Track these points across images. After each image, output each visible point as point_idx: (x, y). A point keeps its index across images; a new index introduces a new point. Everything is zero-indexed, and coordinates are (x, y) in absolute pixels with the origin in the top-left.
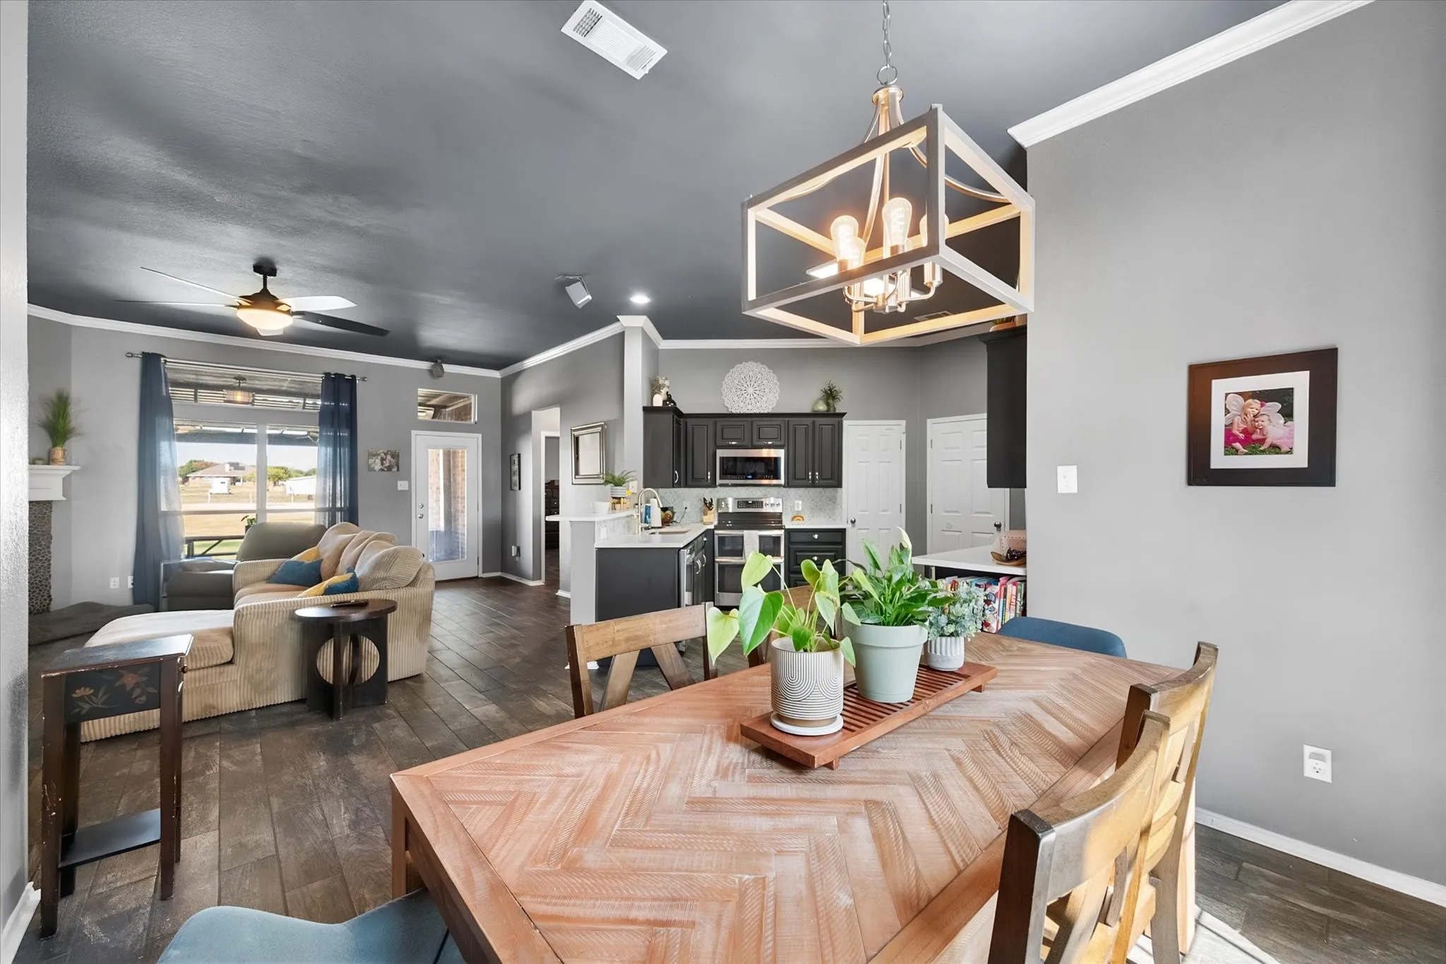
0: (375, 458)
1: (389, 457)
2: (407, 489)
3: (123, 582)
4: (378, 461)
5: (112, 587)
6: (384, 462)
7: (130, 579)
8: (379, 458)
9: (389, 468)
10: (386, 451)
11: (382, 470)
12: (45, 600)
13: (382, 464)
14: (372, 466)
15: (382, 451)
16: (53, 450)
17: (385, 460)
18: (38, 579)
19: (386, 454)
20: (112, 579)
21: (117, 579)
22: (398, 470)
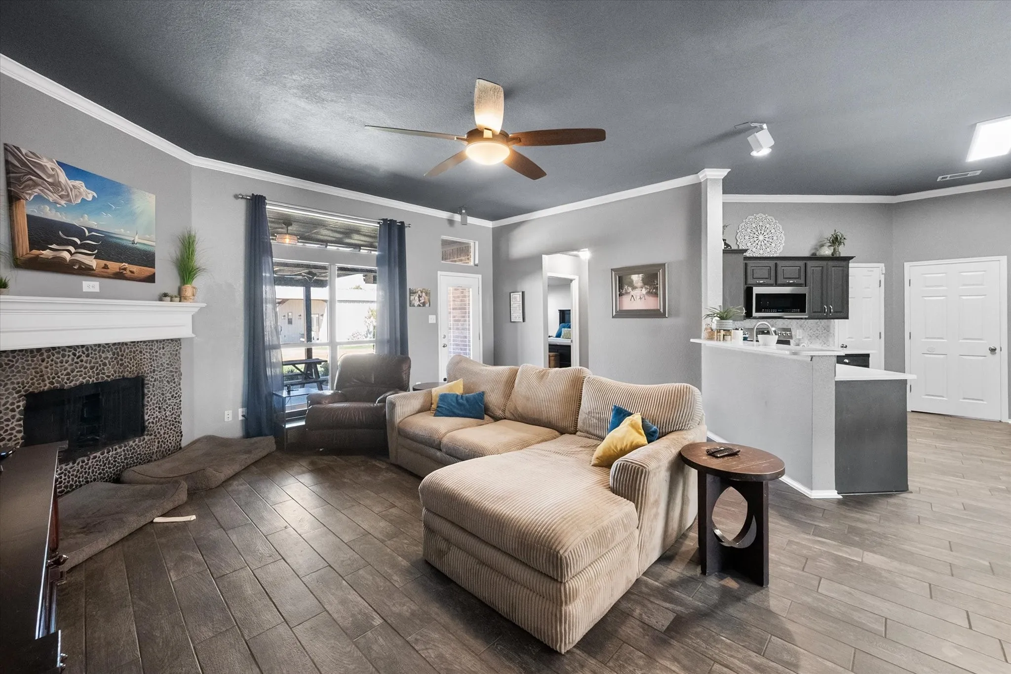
0: (414, 295)
1: (424, 294)
2: (435, 322)
3: (235, 415)
4: (417, 298)
5: (226, 420)
6: (421, 299)
7: (241, 411)
8: (417, 295)
9: (424, 304)
10: (421, 289)
11: (419, 306)
12: (178, 436)
13: (419, 300)
14: (413, 302)
15: (419, 289)
16: (183, 287)
17: (421, 297)
18: (174, 416)
19: (422, 292)
20: (226, 413)
21: (230, 412)
22: (430, 306)
